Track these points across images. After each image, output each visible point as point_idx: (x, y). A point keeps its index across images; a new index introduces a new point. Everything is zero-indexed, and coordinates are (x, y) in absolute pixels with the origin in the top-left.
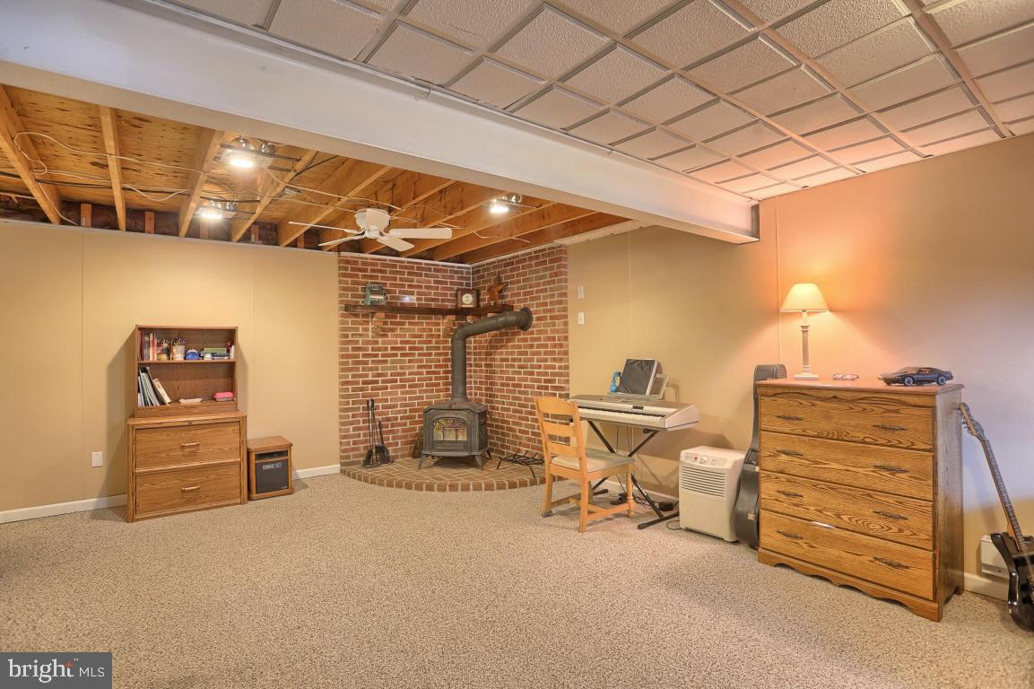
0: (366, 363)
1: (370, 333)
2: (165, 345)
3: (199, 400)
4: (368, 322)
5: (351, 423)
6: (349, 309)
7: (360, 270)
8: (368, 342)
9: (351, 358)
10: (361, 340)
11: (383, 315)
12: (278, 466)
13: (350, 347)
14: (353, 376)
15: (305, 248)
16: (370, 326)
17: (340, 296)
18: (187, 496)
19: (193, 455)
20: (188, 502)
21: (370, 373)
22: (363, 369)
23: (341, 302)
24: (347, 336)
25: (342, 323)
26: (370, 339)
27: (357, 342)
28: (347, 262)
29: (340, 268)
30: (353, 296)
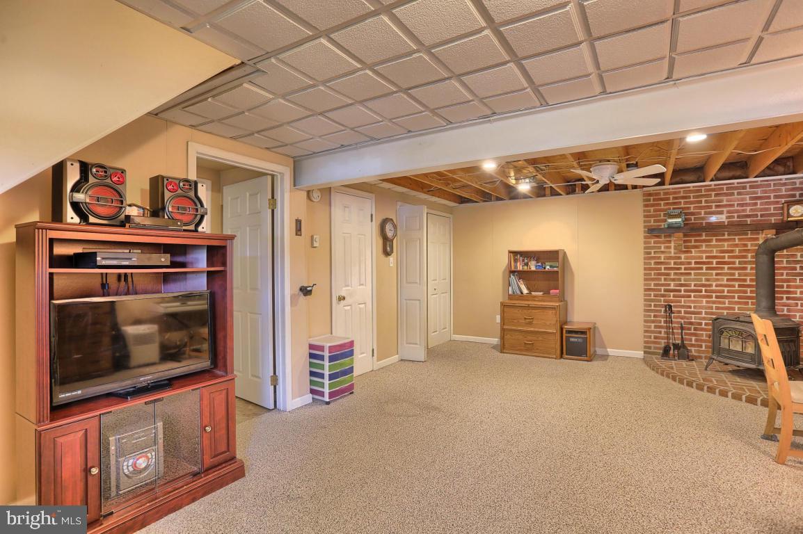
0: (668, 274)
1: (672, 250)
2: (526, 261)
3: (541, 293)
4: (670, 241)
5: (653, 322)
6: (652, 232)
7: (662, 199)
8: (670, 258)
9: (654, 271)
10: (663, 256)
11: (681, 235)
12: (580, 340)
13: (653, 262)
14: (655, 285)
15: (615, 190)
16: (672, 245)
17: (645, 222)
18: (528, 346)
19: (530, 324)
20: (527, 350)
21: (672, 283)
22: (665, 279)
23: (645, 227)
24: (650, 253)
25: (645, 243)
26: (672, 255)
27: (659, 258)
28: (650, 195)
29: (644, 200)
30: (655, 221)
